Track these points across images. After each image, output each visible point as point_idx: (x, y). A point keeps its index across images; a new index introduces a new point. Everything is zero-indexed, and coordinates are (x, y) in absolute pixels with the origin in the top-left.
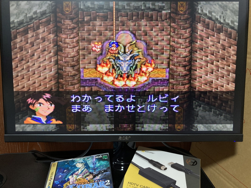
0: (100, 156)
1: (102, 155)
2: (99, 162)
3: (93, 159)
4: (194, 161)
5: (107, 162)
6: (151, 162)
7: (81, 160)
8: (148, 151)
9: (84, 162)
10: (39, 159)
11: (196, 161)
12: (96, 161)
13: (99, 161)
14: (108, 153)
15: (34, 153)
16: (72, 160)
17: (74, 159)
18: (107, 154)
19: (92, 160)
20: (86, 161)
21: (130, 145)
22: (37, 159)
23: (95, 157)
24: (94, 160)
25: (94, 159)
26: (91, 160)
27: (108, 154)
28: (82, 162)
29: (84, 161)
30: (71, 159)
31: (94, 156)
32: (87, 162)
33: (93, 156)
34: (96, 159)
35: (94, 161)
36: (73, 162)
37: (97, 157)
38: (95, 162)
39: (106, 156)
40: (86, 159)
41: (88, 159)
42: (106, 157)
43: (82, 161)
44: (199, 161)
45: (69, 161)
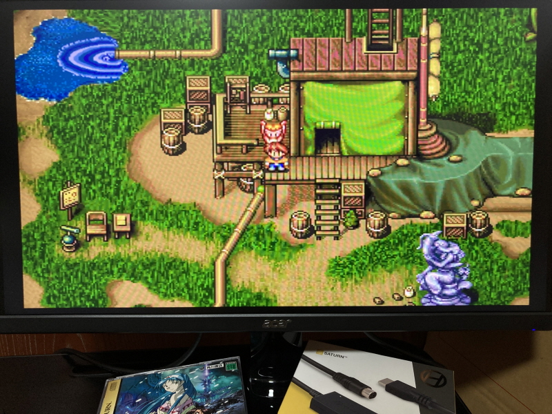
0: (218, 363)
1: (224, 363)
2: (217, 379)
3: (204, 372)
4: (438, 376)
5: (236, 379)
6: (339, 378)
7: (175, 374)
8: (331, 353)
9: (182, 378)
10: (79, 369)
11: (443, 377)
12: (210, 375)
13: (218, 376)
14: (238, 357)
15: (68, 356)
16: (155, 374)
17: (160, 372)
18: (236, 360)
19: (202, 374)
20: (187, 376)
21: (289, 337)
22: (74, 371)
23: (208, 366)
24: (207, 374)
25: (207, 371)
26: (200, 374)
27: (239, 360)
28: (177, 379)
29: (182, 375)
30: (153, 372)
31: (206, 363)
32: (189, 379)
33: (204, 365)
34: (210, 371)
35: (206, 377)
36: (158, 377)
37: (213, 367)
38: (208, 378)
39: (232, 363)
40: (187, 371)
41: (191, 370)
42: (234, 368)
43: (177, 376)
44: (451, 375)
45: (147, 376)
